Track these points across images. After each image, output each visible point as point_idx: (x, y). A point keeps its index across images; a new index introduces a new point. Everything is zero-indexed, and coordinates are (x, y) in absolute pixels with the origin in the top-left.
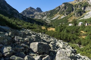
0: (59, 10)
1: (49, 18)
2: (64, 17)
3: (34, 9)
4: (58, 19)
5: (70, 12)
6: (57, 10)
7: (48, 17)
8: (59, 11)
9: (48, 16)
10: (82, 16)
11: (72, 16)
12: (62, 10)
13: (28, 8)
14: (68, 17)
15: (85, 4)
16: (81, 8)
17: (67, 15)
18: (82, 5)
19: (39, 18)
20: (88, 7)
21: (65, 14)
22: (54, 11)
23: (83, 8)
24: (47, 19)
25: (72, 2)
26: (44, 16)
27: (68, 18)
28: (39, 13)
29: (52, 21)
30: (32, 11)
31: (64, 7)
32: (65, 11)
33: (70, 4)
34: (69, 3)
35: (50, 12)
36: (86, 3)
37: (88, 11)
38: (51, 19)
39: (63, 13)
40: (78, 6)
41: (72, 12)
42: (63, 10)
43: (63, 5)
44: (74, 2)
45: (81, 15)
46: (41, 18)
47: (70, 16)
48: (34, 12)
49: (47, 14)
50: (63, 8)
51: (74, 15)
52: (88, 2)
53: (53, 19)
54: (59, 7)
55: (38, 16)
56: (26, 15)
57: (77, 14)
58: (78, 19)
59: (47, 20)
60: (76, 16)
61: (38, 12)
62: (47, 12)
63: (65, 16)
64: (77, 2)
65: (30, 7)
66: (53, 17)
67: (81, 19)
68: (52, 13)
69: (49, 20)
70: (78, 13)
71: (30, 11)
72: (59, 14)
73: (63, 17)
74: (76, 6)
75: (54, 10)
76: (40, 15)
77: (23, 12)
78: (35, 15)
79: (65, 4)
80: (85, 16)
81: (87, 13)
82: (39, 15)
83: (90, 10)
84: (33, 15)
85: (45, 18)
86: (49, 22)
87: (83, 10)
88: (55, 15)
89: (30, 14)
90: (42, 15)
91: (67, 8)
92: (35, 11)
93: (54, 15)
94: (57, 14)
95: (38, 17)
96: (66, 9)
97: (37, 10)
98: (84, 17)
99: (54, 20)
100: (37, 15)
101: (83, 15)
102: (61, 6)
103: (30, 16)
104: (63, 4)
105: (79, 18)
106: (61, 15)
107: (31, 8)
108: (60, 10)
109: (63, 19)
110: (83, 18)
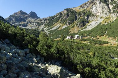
0: (60, 17)
1: (48, 27)
2: (66, 28)
3: (27, 14)
4: (59, 29)
5: (73, 21)
6: (57, 17)
7: (46, 27)
8: (60, 19)
9: (46, 25)
10: (85, 27)
11: (75, 26)
12: (63, 18)
13: (18, 13)
14: (70, 27)
15: (88, 13)
16: (85, 17)
17: (70, 24)
18: (86, 13)
19: (34, 28)
20: (92, 16)
21: (67, 24)
22: (54, 19)
23: (86, 17)
24: (44, 29)
25: (76, 8)
26: (40, 25)
27: (70, 29)
28: (34, 20)
29: (51, 32)
30: (23, 16)
31: (66, 15)
32: (67, 19)
33: (73, 11)
34: (73, 9)
35: (48, 19)
36: (89, 11)
37: (91, 21)
38: (50, 30)
39: (65, 21)
40: (81, 15)
41: (75, 21)
42: (65, 18)
43: (65, 12)
44: (78, 8)
45: (84, 25)
46: (37, 27)
47: (73, 26)
48: (26, 18)
49: (44, 22)
50: (64, 15)
51: (77, 25)
52: (91, 11)
53: (52, 29)
54: (61, 14)
55: (32, 24)
56: (15, 23)
57: (79, 24)
58: (81, 30)
59: (45, 31)
60: (79, 26)
61: (32, 19)
62: (45, 19)
63: (67, 26)
64: (81, 8)
65: (21, 11)
66: (53, 27)
67: (83, 30)
68: (51, 21)
69: (48, 31)
70: (81, 23)
71: (20, 17)
72: (60, 22)
73: (64, 27)
74: (80, 14)
75: (54, 17)
76: (36, 23)
77: (10, 18)
78: (28, 23)
79: (67, 10)
80: (88, 27)
81: (90, 24)
82: (34, 23)
83: (93, 20)
84: (25, 23)
85: (42, 27)
86: (48, 33)
87: (86, 19)
88: (56, 24)
89: (21, 21)
90: (39, 23)
91: (70, 15)
92: (27, 16)
93: (54, 24)
94: (58, 22)
95: (33, 26)
96: (69, 17)
97: (31, 15)
98: (86, 27)
99: (54, 30)
100: (31, 22)
101: (86, 25)
102: (62, 13)
103: (20, 24)
104: (65, 10)
105: (81, 28)
106: (62, 24)
107: (22, 13)
108: (62, 18)
109: (64, 29)
110: (85, 29)
